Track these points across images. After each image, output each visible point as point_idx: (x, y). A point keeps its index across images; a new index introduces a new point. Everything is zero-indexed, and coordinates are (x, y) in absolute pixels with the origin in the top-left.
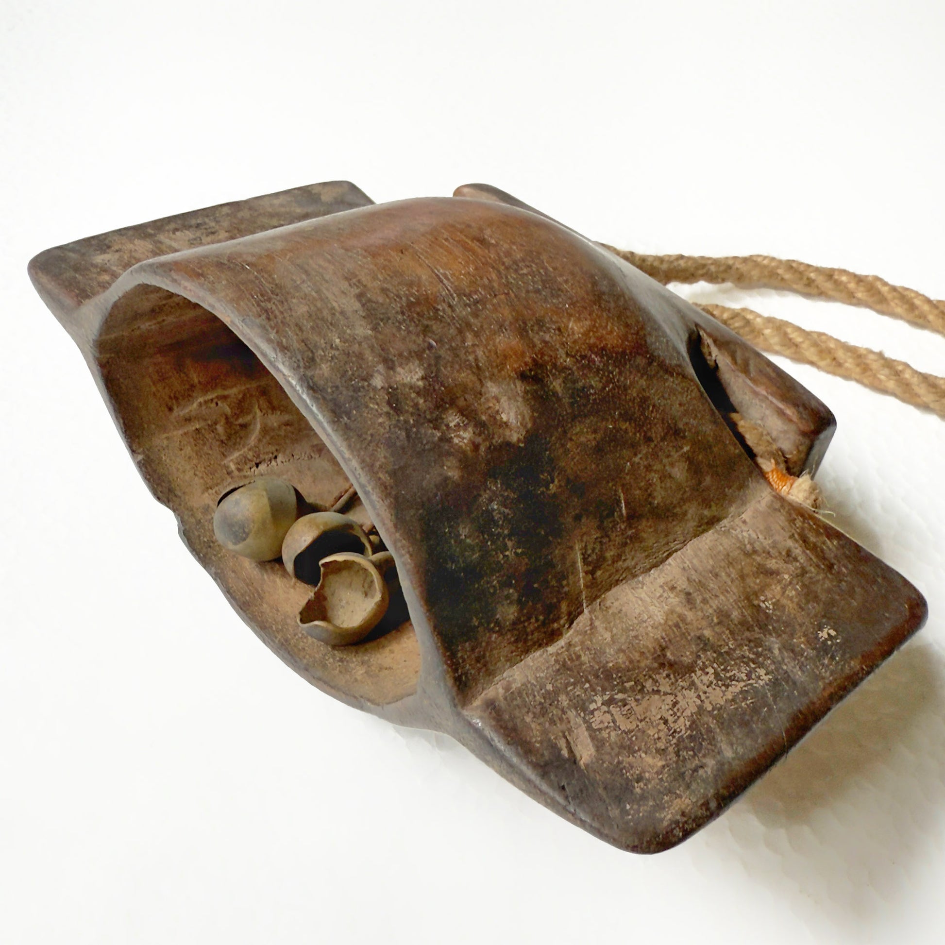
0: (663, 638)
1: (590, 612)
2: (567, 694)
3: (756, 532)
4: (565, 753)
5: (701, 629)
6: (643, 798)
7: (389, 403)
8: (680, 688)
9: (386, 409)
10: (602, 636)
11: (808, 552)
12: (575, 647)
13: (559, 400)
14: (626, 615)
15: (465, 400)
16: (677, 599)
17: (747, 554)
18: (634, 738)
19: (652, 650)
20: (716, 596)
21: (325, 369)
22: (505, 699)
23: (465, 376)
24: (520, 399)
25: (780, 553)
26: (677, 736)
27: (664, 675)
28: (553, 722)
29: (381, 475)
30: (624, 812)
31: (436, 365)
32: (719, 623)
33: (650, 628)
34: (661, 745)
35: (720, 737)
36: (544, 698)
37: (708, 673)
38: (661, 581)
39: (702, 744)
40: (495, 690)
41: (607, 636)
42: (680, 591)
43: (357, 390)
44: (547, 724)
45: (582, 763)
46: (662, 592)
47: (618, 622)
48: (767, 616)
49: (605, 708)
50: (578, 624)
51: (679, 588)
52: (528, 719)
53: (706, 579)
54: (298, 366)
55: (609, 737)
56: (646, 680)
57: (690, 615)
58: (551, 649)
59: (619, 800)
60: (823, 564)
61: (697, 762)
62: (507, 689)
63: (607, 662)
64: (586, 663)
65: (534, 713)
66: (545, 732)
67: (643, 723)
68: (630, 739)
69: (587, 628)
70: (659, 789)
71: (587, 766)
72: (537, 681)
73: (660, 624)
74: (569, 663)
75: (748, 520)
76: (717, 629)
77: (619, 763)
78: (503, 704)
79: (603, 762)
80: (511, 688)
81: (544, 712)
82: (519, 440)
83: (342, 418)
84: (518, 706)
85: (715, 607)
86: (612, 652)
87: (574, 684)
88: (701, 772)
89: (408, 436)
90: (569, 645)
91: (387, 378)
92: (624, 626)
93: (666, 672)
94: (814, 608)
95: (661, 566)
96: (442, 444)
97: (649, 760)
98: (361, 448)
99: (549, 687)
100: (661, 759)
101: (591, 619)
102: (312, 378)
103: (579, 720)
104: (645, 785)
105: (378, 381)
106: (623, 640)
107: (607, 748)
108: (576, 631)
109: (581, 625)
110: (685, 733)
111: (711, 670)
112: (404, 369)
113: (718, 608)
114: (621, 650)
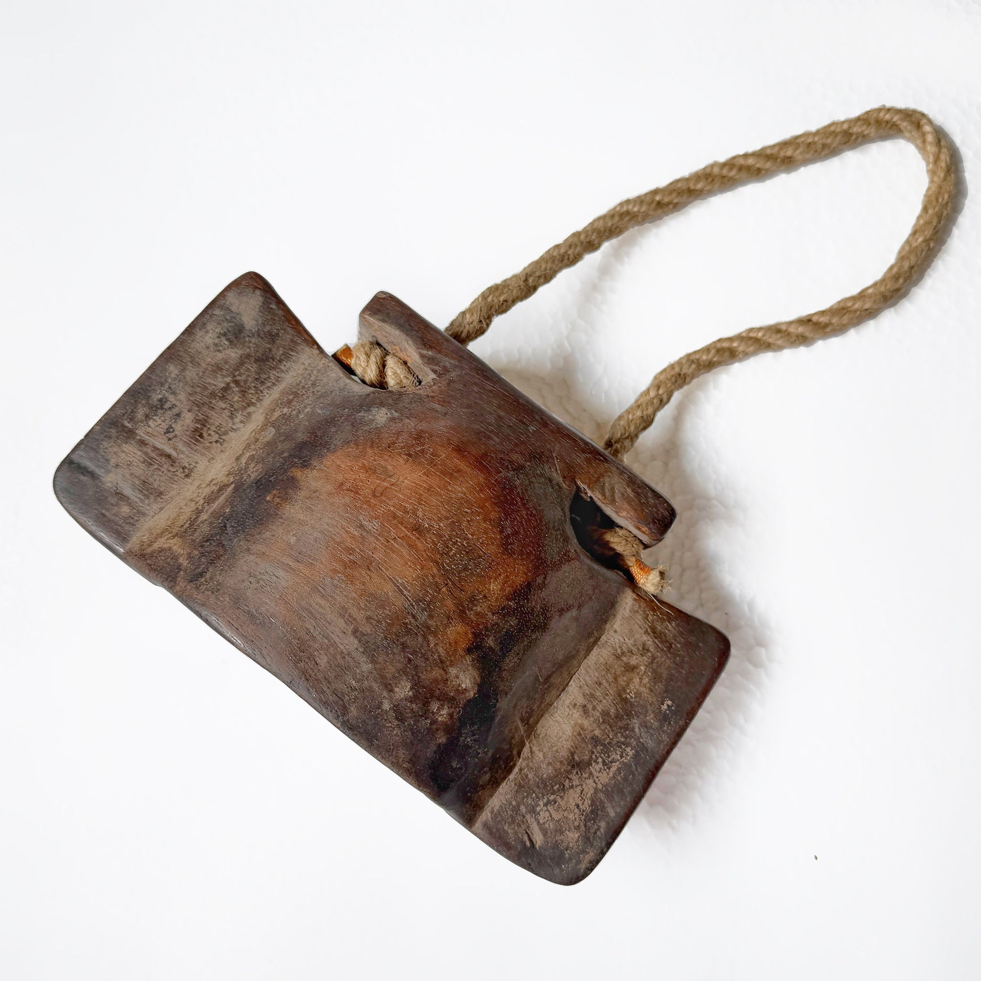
0: (572, 747)
1: (529, 743)
2: (524, 804)
3: (623, 637)
4: (528, 844)
5: (593, 731)
6: (570, 859)
7: (397, 718)
8: (584, 779)
9: (396, 723)
10: (538, 756)
11: (656, 640)
12: (524, 770)
13: (493, 651)
14: (550, 737)
15: (439, 689)
16: (578, 713)
17: (618, 657)
18: (562, 824)
19: (567, 757)
20: (601, 701)
21: (353, 711)
22: (492, 819)
23: (437, 673)
24: (470, 668)
25: (638, 649)
26: (584, 813)
27: (575, 773)
28: (519, 825)
29: (405, 766)
30: (561, 870)
31: (417, 675)
32: (603, 722)
33: (564, 742)
34: (576, 824)
35: (607, 805)
36: (513, 811)
37: (598, 763)
38: (567, 702)
39: (598, 813)
40: (485, 816)
41: (541, 755)
42: (579, 706)
43: (376, 718)
44: (516, 828)
45: (537, 846)
46: (568, 711)
47: (546, 742)
48: (632, 705)
49: (545, 808)
50: (523, 754)
51: (578, 704)
52: (506, 828)
53: (594, 690)
54: (338, 716)
55: (549, 826)
56: (565, 781)
57: (586, 723)
58: (511, 777)
59: (558, 865)
60: (666, 647)
61: (596, 826)
62: (492, 812)
63: (543, 775)
64: (531, 779)
65: (509, 823)
66: (516, 833)
67: (566, 812)
68: (560, 825)
69: (529, 754)
70: (577, 851)
71: (540, 847)
72: (507, 801)
73: (569, 736)
74: (522, 782)
75: (618, 630)
76: (603, 727)
77: (556, 841)
78: (491, 823)
79: (548, 843)
80: (494, 811)
81: (513, 822)
82: (475, 694)
83: (373, 741)
84: (499, 821)
85: (600, 710)
86: (545, 767)
87: (527, 797)
88: (598, 833)
89: (413, 734)
90: (521, 770)
91: (391, 699)
92: (550, 745)
93: (576, 771)
94: (660, 687)
95: (567, 689)
96: (432, 726)
97: (570, 835)
98: (389, 756)
99: (514, 803)
100: (577, 833)
101: (531, 747)
102: (348, 721)
103: (533, 820)
104: (571, 851)
105: (386, 706)
106: (550, 755)
107: (549, 834)
108: (523, 758)
109: (525, 753)
110: (589, 809)
111: (600, 760)
112: (398, 687)
113: (602, 710)
114: (549, 764)
